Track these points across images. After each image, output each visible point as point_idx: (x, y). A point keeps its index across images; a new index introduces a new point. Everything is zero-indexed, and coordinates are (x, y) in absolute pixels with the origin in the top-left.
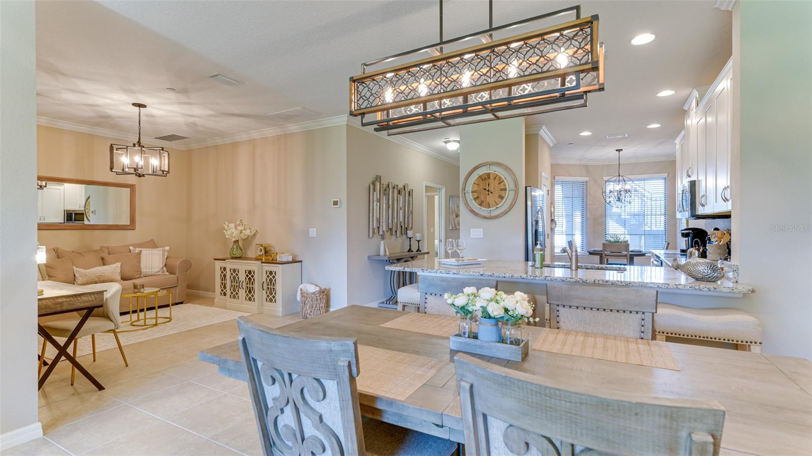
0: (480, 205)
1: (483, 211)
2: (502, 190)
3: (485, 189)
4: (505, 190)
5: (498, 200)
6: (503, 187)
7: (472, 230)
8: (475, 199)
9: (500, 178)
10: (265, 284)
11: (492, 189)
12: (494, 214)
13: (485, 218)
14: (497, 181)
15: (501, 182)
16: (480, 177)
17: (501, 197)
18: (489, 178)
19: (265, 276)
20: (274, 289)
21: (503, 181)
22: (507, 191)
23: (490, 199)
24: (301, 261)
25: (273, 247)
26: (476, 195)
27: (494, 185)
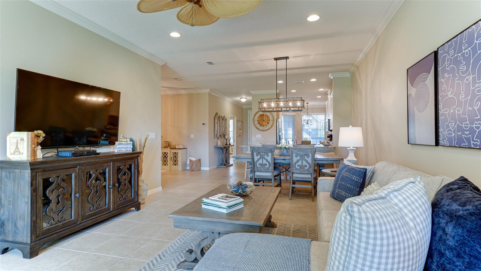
0: (260, 126)
1: (261, 128)
2: (268, 120)
3: (262, 120)
4: (270, 120)
5: (267, 124)
6: (269, 119)
7: (257, 135)
8: (258, 123)
9: (268, 116)
10: (172, 158)
11: (265, 120)
12: (265, 129)
13: (262, 130)
14: (267, 117)
15: (268, 117)
16: (260, 115)
17: (268, 123)
18: (263, 116)
19: (172, 155)
20: (177, 160)
21: (269, 117)
22: (270, 121)
23: (264, 123)
24: (186, 148)
25: (171, 143)
26: (259, 122)
27: (265, 118)
